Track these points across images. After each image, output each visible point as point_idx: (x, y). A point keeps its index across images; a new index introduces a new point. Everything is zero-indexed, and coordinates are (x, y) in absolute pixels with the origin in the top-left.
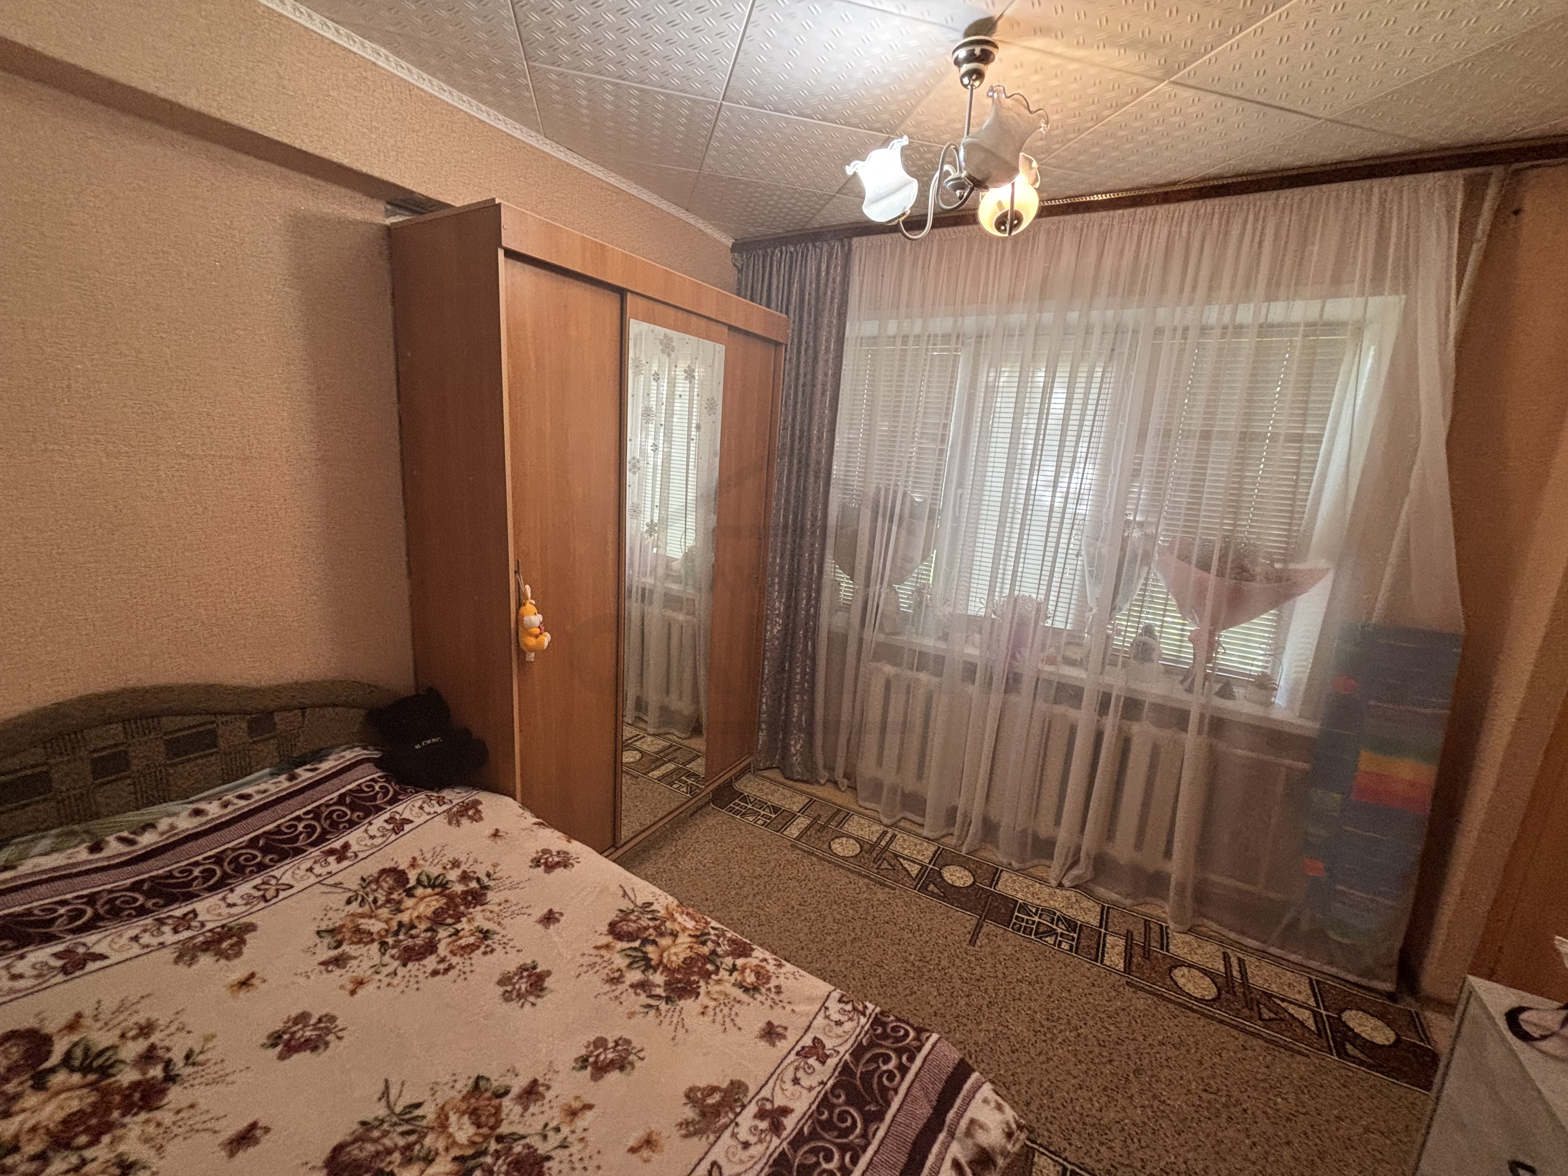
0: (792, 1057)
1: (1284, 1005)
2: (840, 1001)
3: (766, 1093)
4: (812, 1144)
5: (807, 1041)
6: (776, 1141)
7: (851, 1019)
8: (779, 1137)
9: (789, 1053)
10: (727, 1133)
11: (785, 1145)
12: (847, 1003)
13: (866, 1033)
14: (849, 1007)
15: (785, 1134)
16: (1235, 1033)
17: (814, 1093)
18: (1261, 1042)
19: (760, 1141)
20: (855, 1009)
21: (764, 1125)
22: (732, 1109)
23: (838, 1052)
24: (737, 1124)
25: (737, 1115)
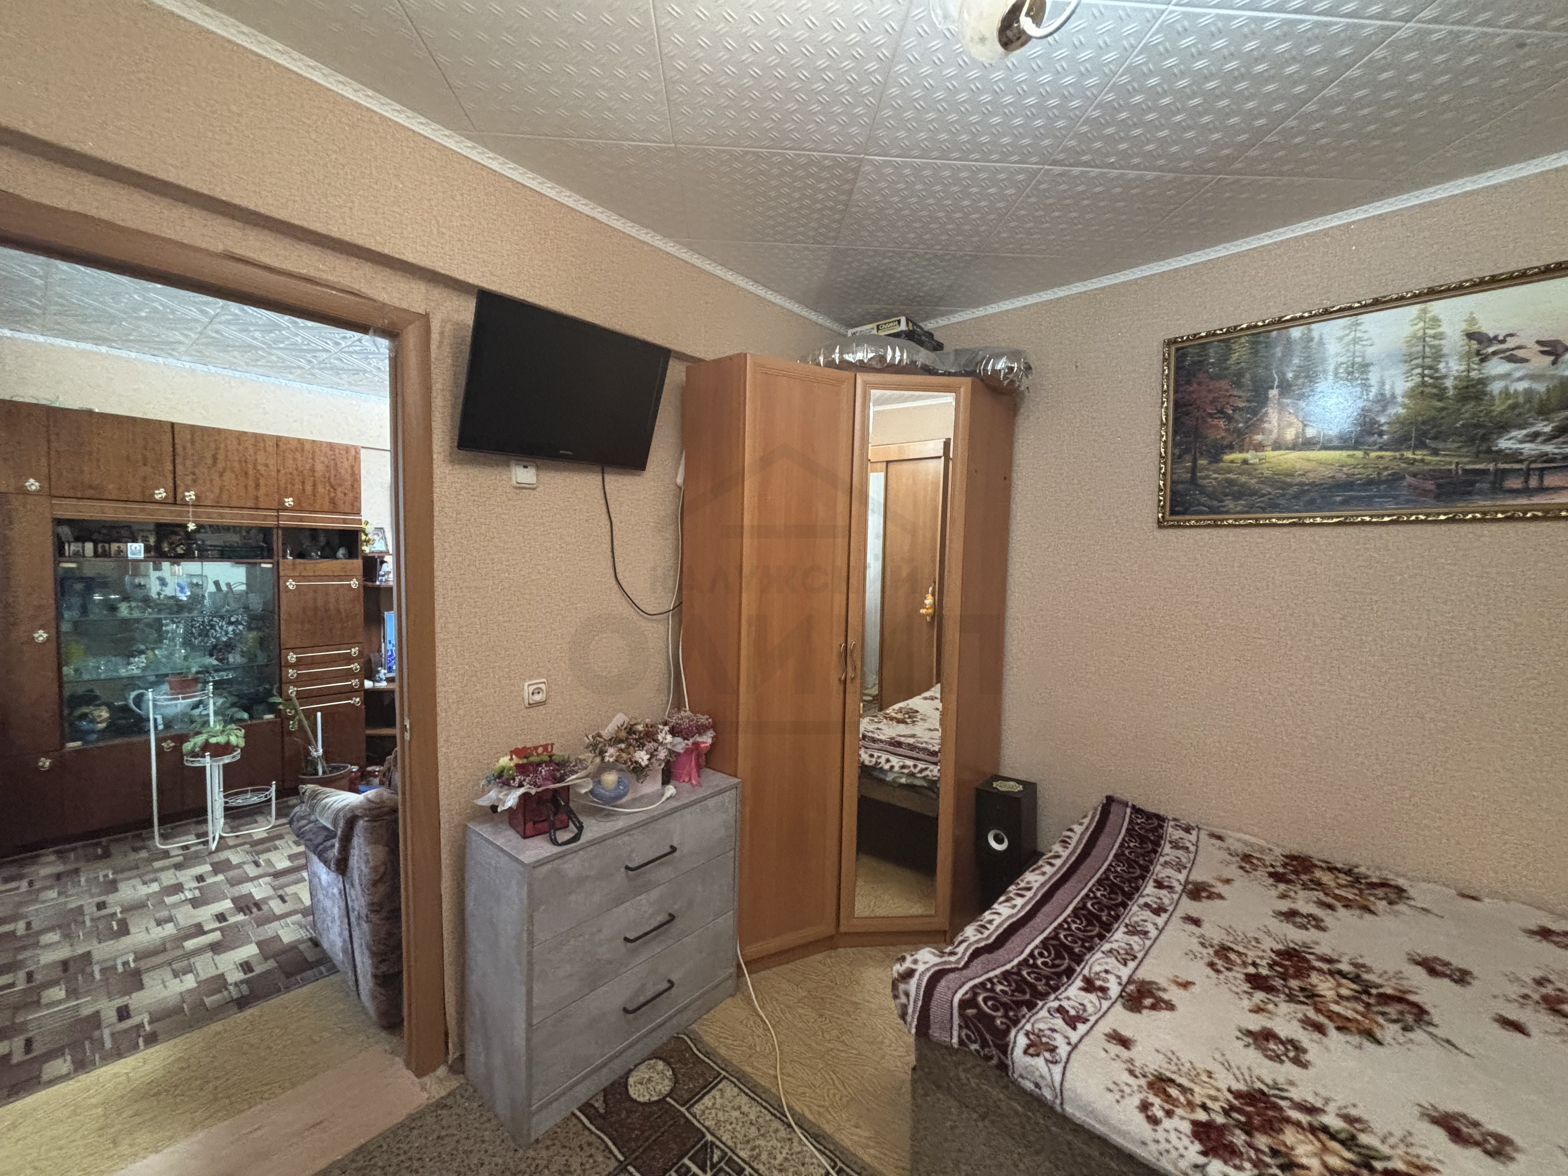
0: (1093, 1019)
2: (1056, 1047)
3: (1106, 1004)
4: (1058, 970)
5: (1082, 1028)
6: (1086, 972)
7: (1040, 1030)
8: (1084, 976)
9: (1097, 1022)
10: (1125, 980)
11: (1078, 969)
12: (1047, 1043)
13: (1024, 1016)
14: (1044, 1040)
15: (1081, 977)
17: (1064, 995)
19: (1097, 974)
21: (1098, 983)
22: (1129, 995)
23: (1049, 1012)
24: (1120, 984)
25: (1123, 990)
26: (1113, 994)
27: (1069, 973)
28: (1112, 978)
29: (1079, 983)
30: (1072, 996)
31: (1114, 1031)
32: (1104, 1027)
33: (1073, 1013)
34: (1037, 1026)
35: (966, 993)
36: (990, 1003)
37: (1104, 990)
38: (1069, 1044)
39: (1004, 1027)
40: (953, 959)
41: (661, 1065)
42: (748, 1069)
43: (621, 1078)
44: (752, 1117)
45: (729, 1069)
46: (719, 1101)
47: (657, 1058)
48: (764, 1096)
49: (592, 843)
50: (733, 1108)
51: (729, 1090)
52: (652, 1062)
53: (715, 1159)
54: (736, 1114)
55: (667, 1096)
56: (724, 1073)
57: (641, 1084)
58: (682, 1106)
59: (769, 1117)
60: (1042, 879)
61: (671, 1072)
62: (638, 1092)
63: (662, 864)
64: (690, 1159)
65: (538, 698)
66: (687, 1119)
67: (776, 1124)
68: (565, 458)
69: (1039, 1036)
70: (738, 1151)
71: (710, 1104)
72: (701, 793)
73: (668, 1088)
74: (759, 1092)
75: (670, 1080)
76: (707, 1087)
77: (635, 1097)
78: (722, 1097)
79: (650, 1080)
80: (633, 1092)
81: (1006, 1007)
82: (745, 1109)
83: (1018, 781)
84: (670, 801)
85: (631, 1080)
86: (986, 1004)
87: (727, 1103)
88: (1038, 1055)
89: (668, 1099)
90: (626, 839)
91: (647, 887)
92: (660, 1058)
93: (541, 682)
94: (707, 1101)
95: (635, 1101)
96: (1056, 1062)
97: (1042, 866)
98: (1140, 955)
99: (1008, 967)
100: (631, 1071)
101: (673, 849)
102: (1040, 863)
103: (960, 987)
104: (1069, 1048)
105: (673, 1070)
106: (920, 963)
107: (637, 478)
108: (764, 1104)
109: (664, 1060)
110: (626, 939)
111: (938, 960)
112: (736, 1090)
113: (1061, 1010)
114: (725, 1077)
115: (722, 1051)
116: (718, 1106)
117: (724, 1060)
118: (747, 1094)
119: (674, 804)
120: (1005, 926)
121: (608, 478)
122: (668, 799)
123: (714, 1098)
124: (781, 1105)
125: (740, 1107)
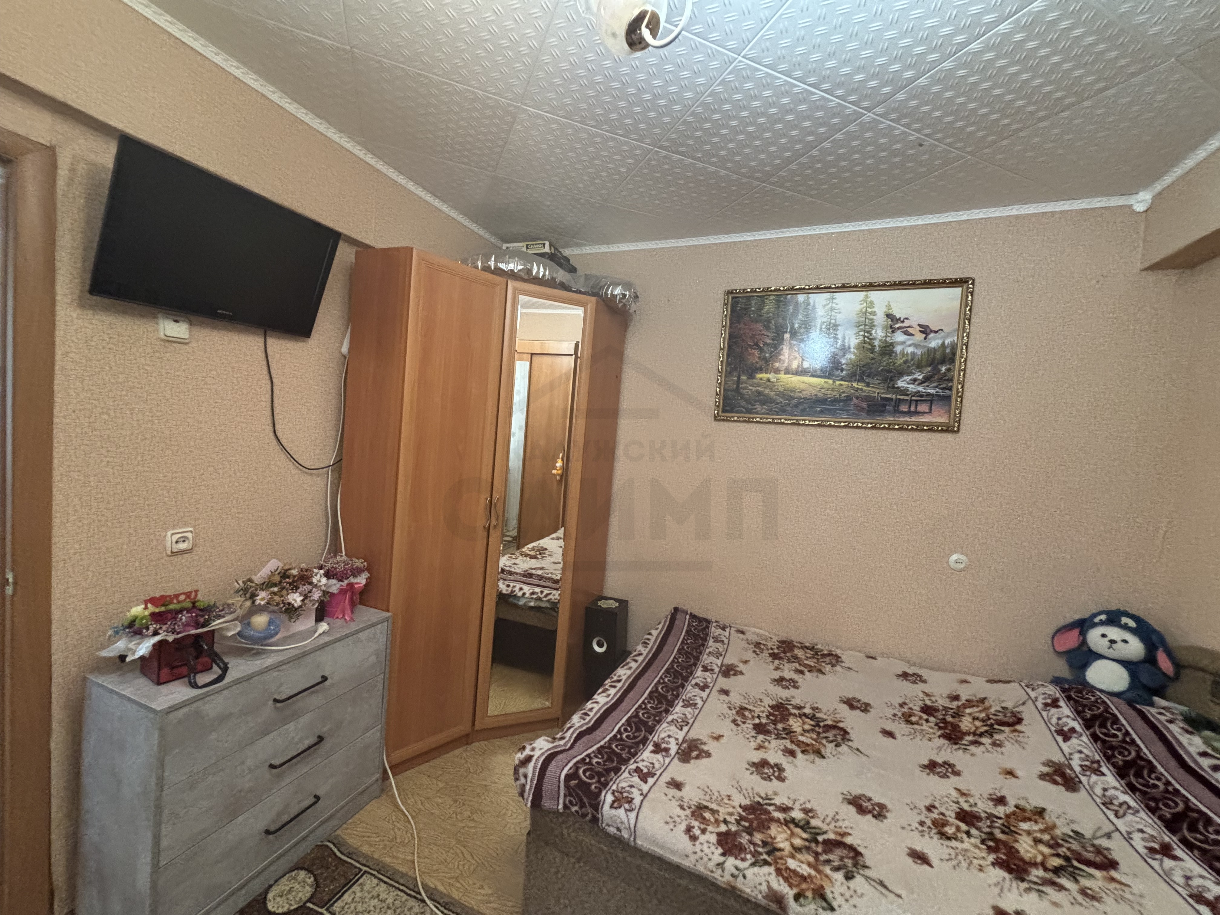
8: (654, 742)
9: (661, 774)
11: (651, 738)
14: (625, 795)
15: (652, 743)
17: (641, 758)
19: (663, 739)
21: (663, 746)
22: (683, 751)
23: (629, 773)
24: (677, 744)
25: (679, 748)
26: (673, 752)
27: (644, 741)
28: (672, 741)
29: (651, 748)
30: (645, 758)
31: (672, 779)
32: (666, 778)
33: (645, 770)
34: (620, 785)
35: (570, 769)
36: (587, 774)
37: (667, 750)
38: (642, 794)
39: (597, 790)
40: (562, 742)
41: (302, 874)
42: (388, 860)
43: (260, 895)
44: (390, 901)
45: (370, 864)
46: (358, 895)
47: (297, 869)
48: (401, 881)
49: (238, 682)
50: (373, 897)
51: (369, 882)
52: (293, 874)
54: (375, 902)
55: (309, 900)
56: (365, 869)
57: (281, 896)
58: (322, 907)
59: (405, 897)
60: (629, 672)
61: (312, 879)
62: (277, 905)
63: (313, 693)
65: (183, 546)
67: (412, 902)
68: (222, 317)
69: (621, 793)
71: (350, 900)
72: (353, 627)
73: (308, 895)
74: (397, 877)
75: (311, 886)
76: (348, 884)
77: (273, 910)
78: (362, 890)
79: (290, 891)
80: (271, 906)
81: (600, 775)
82: (383, 896)
83: (616, 600)
84: (322, 637)
85: (270, 896)
86: (584, 775)
87: (366, 894)
88: (620, 807)
89: (309, 905)
90: (275, 674)
91: (295, 716)
92: (302, 868)
93: (188, 531)
94: (347, 897)
96: (631, 810)
97: (629, 663)
98: (691, 721)
99: (602, 743)
100: (270, 886)
101: (324, 679)
102: (628, 660)
103: (566, 765)
104: (642, 797)
105: (315, 876)
106: (537, 750)
107: (301, 344)
108: (401, 887)
109: (305, 869)
110: (272, 766)
111: (551, 745)
112: (375, 881)
113: (638, 770)
114: (365, 872)
115: (365, 849)
116: (357, 899)
117: (366, 856)
118: (385, 882)
119: (327, 639)
120: (601, 711)
121: (270, 341)
122: (320, 635)
123: (354, 893)
124: (416, 885)
125: (378, 895)
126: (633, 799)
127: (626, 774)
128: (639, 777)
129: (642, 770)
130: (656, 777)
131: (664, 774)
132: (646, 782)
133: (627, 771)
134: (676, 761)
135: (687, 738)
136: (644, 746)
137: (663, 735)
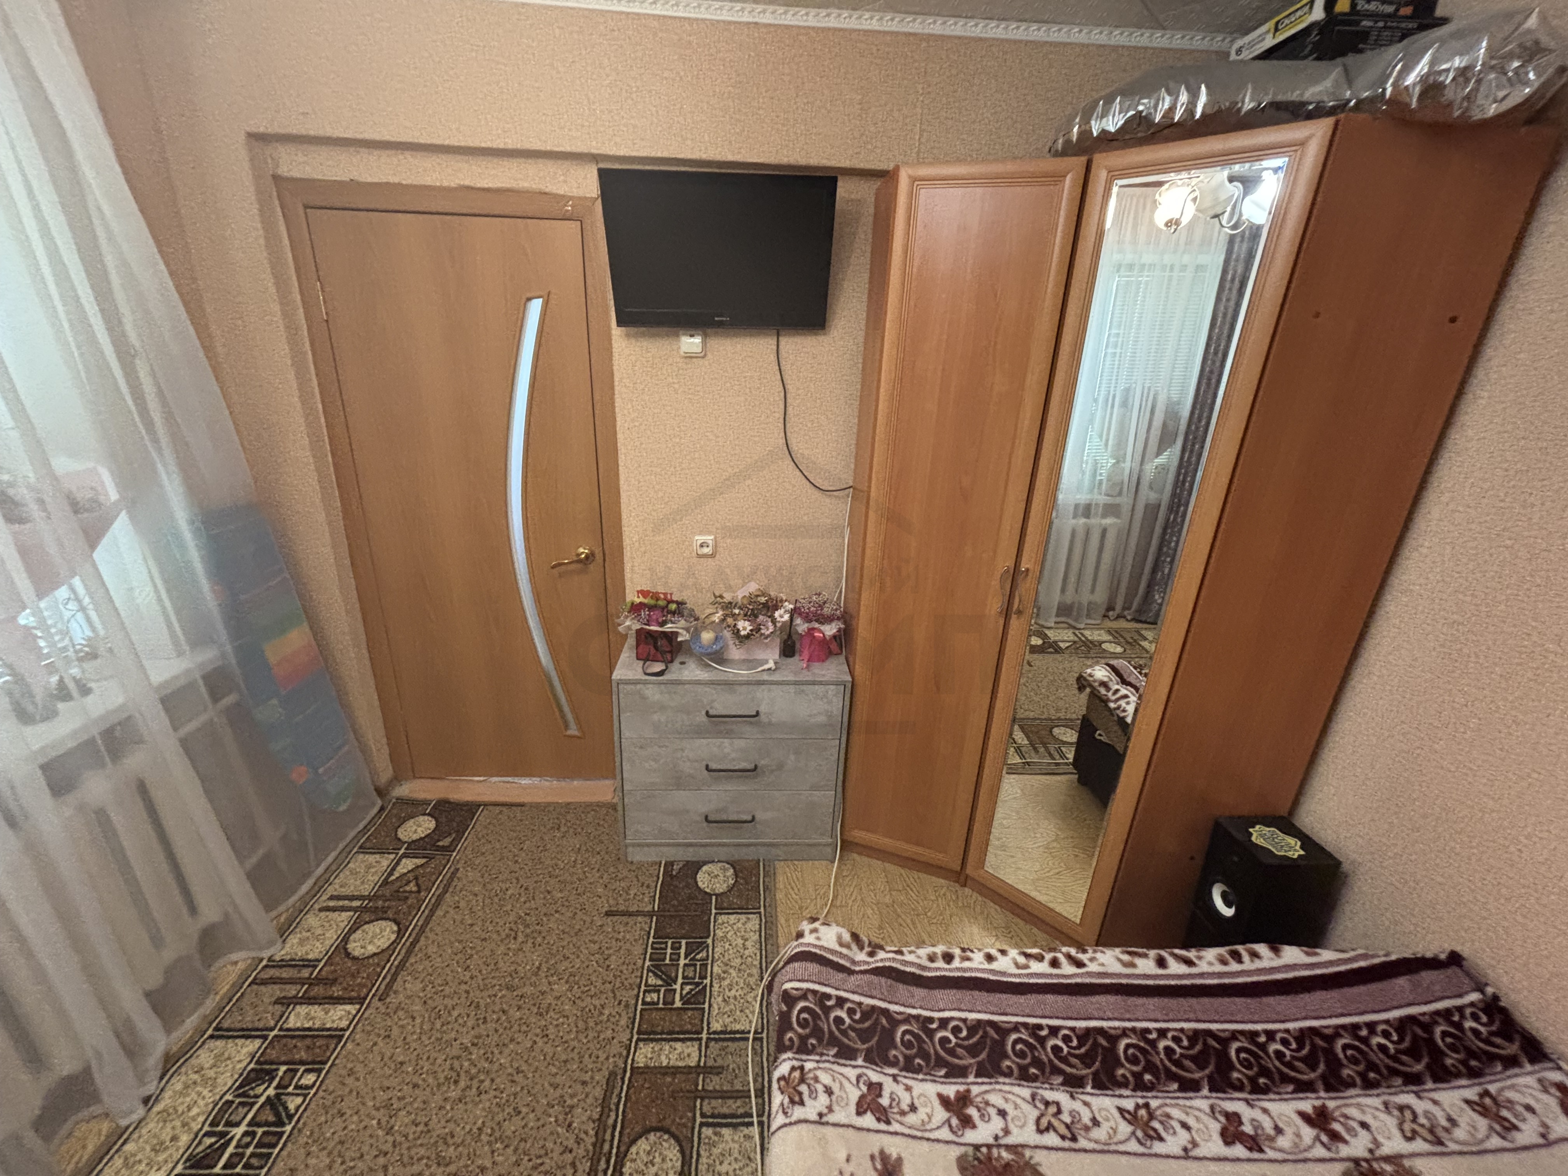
0: (895, 1127)
1: (396, 874)
4: (949, 1058)
5: (868, 1121)
6: (975, 1090)
7: (816, 1079)
8: (968, 1091)
9: (896, 1133)
11: (971, 1079)
12: (800, 1094)
13: (822, 1054)
14: (803, 1088)
15: (962, 1088)
16: (439, 913)
17: (910, 1082)
18: (448, 895)
19: (987, 1103)
20: (802, 1080)
21: (972, 1111)
23: (859, 1077)
25: (989, 1147)
26: (971, 1136)
27: (956, 1072)
28: (997, 1124)
29: (951, 1090)
30: (915, 1093)
31: (900, 1159)
32: (894, 1147)
33: (885, 1101)
34: (819, 1073)
35: (801, 989)
36: (805, 1015)
37: (967, 1122)
38: (821, 1115)
41: (731, 872)
42: (782, 920)
43: (698, 862)
44: (747, 953)
45: (768, 909)
46: (740, 925)
47: (732, 866)
48: (769, 947)
49: (671, 682)
50: (743, 937)
51: (753, 922)
52: (727, 866)
53: (698, 957)
54: (740, 941)
55: (716, 895)
56: (762, 910)
57: (709, 875)
58: (717, 909)
59: (757, 963)
61: (733, 882)
62: (703, 880)
63: (743, 722)
64: (687, 943)
65: (706, 550)
66: (709, 919)
67: (755, 971)
68: (721, 324)
70: (715, 964)
71: (733, 922)
72: (806, 676)
73: (720, 891)
75: (728, 886)
76: (742, 910)
77: (699, 880)
78: (744, 924)
79: (716, 876)
80: (700, 877)
82: (749, 944)
85: (705, 868)
87: (743, 930)
88: (782, 1093)
89: (714, 898)
91: (728, 736)
92: (734, 868)
93: (709, 538)
94: (732, 918)
95: (696, 883)
96: (785, 1113)
97: (1147, 956)
100: (711, 861)
101: (758, 714)
105: (736, 881)
108: (764, 952)
109: (735, 871)
110: (708, 768)
112: (757, 927)
113: (875, 1089)
114: (760, 913)
115: (780, 896)
116: (735, 927)
117: (773, 902)
118: (760, 936)
123: (739, 920)
124: (771, 962)
125: (746, 940)
126: (802, 1103)
127: (852, 1073)
128: (862, 1097)
129: (880, 1095)
130: (883, 1126)
131: (897, 1140)
132: (859, 1113)
133: (858, 1071)
134: (955, 1152)
135: (1028, 1153)
136: (946, 1076)
137: (996, 1099)
